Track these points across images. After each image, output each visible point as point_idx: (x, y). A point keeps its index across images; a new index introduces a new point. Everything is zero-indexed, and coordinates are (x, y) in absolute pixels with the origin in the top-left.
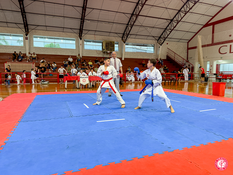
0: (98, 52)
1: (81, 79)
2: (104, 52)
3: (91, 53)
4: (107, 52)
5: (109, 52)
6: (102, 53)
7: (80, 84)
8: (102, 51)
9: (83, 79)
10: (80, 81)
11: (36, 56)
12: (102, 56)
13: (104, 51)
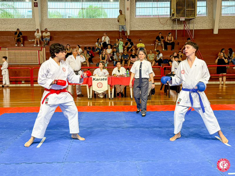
0: (161, 20)
1: (94, 83)
2: (174, 20)
3: (147, 24)
4: (179, 20)
5: (182, 19)
6: (170, 22)
7: (93, 90)
8: (171, 18)
9: (98, 82)
10: (92, 85)
11: (48, 34)
12: (170, 29)
13: (173, 18)
